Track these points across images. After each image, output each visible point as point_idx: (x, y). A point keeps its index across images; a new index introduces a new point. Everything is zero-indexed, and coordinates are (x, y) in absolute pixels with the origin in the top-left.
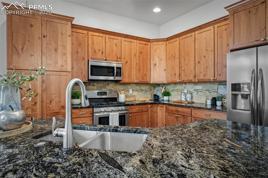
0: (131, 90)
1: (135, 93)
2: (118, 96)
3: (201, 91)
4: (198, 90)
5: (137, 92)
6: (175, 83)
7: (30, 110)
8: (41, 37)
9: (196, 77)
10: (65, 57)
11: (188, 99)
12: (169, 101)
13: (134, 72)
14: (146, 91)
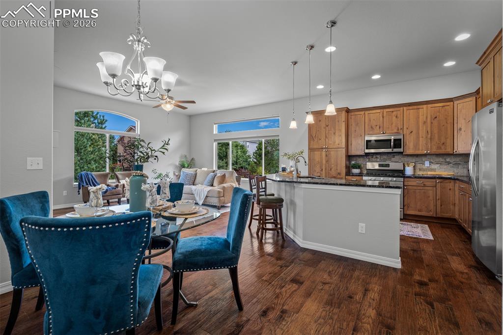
2: (405, 169)
5: (438, 165)
7: (319, 173)
8: (325, 127)
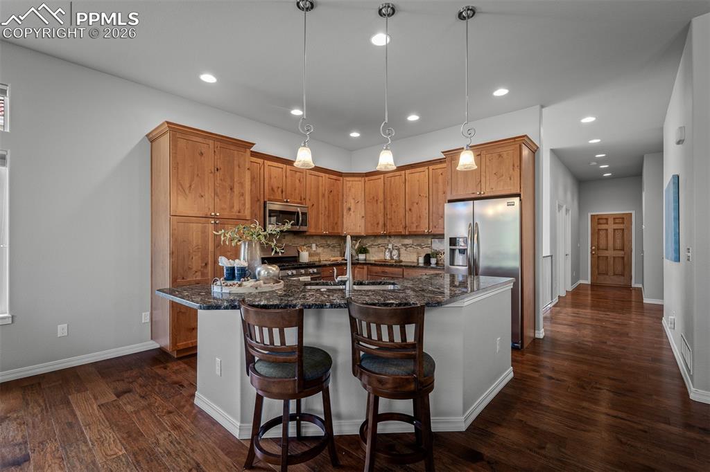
0: (314, 245)
1: (320, 250)
2: (299, 254)
3: (411, 247)
4: (408, 245)
5: (322, 249)
6: (376, 236)
7: (199, 274)
8: (213, 171)
9: (407, 228)
10: (242, 198)
11: (395, 257)
12: (365, 260)
13: (322, 219)
14: (334, 247)
